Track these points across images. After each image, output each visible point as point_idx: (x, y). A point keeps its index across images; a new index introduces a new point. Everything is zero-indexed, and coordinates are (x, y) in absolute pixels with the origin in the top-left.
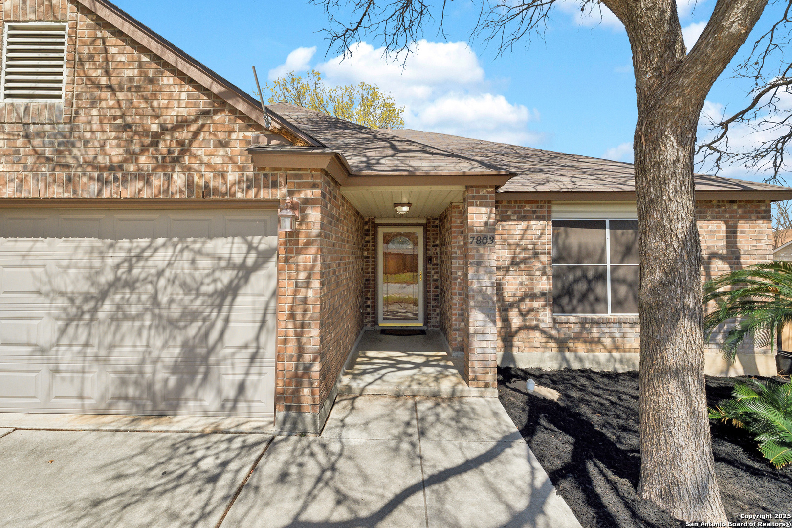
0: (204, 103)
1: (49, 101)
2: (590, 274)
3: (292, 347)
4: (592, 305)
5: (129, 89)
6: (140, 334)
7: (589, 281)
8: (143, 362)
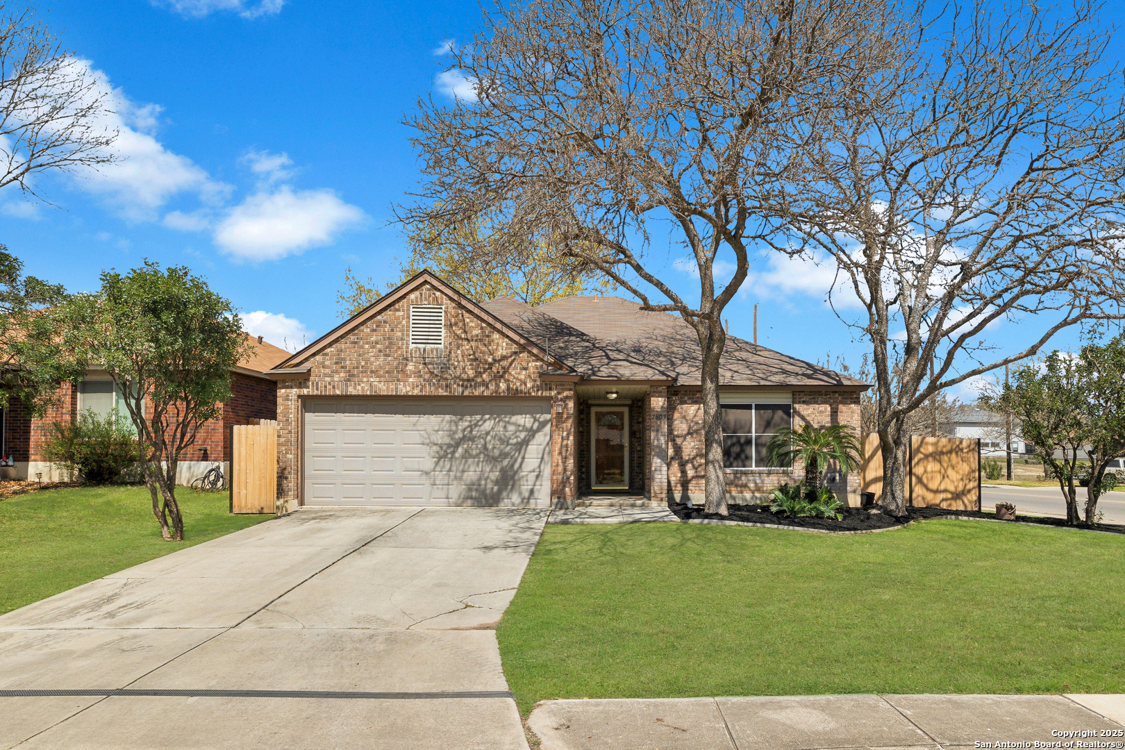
0: (514, 347)
1: (436, 346)
2: (742, 440)
3: (560, 468)
4: (743, 461)
5: (476, 341)
6: (478, 465)
7: (741, 445)
8: (480, 479)
